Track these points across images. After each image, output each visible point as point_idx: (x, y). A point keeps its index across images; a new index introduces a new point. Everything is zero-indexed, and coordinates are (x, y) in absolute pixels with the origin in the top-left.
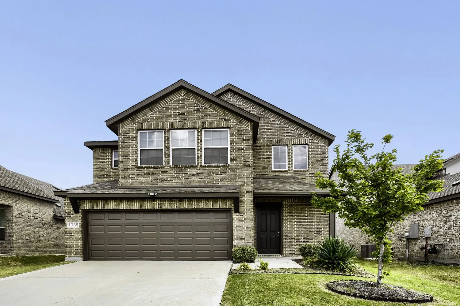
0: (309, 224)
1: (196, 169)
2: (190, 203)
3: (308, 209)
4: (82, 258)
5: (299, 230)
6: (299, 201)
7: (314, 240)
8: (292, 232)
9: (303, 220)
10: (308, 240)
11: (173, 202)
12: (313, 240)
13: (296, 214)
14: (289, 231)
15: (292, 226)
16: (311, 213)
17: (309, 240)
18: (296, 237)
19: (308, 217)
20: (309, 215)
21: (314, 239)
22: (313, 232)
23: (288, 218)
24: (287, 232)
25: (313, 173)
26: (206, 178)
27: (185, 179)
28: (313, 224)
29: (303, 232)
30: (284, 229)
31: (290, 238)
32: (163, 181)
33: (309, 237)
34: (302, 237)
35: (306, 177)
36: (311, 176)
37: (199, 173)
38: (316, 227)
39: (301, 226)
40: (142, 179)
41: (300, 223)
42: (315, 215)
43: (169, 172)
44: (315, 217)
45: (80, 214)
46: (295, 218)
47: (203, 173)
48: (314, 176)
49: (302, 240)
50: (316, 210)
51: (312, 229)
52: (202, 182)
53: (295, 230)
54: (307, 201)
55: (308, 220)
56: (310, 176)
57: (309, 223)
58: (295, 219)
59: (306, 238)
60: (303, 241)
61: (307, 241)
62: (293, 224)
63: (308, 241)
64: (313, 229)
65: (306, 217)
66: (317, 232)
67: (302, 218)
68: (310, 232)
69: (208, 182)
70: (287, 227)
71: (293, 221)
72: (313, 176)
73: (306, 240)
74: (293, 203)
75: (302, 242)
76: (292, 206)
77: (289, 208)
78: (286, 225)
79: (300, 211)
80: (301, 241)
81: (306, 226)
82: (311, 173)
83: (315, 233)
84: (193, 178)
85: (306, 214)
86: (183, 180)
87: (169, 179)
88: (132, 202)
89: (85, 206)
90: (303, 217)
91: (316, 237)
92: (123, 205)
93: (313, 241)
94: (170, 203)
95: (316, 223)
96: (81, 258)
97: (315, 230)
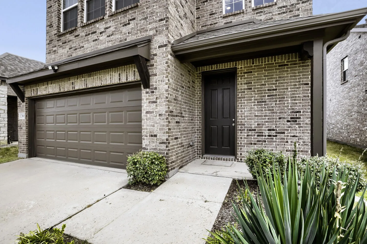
0: (279, 104)
3: (277, 75)
5: (262, 116)
6: (262, 63)
7: (286, 134)
8: (250, 119)
9: (268, 96)
10: (276, 133)
12: (284, 133)
13: (258, 85)
14: (247, 116)
15: (251, 108)
16: (282, 83)
17: (279, 133)
18: (257, 127)
19: (276, 90)
20: (278, 86)
21: (286, 132)
22: (284, 118)
23: (246, 95)
24: (243, 119)
25: (284, 7)
28: (284, 103)
29: (268, 119)
30: (239, 114)
31: (247, 130)
33: (278, 127)
34: (266, 127)
36: (281, 13)
38: (289, 109)
39: (265, 108)
41: (263, 102)
42: (289, 85)
44: (289, 90)
46: (256, 94)
48: (287, 12)
49: (267, 134)
50: (291, 76)
51: (282, 113)
53: (256, 116)
54: (275, 61)
55: (276, 95)
56: (279, 14)
57: (278, 102)
58: (256, 96)
59: (273, 130)
60: (269, 136)
61: (274, 136)
62: (253, 104)
63: (276, 136)
64: (285, 113)
65: (274, 90)
66: (291, 118)
67: (266, 93)
68: (280, 118)
70: (243, 110)
71: (253, 98)
72: (284, 13)
73: (273, 133)
74: (252, 66)
75: (267, 137)
76: (251, 72)
77: (246, 76)
78: (241, 106)
79: (263, 79)
80: (265, 136)
81: (273, 107)
83: (288, 121)
85: (274, 84)
86: (92, 43)
90: (268, 90)
91: (289, 127)
93: (285, 136)
95: (289, 102)
96: (26, 155)
97: (289, 115)
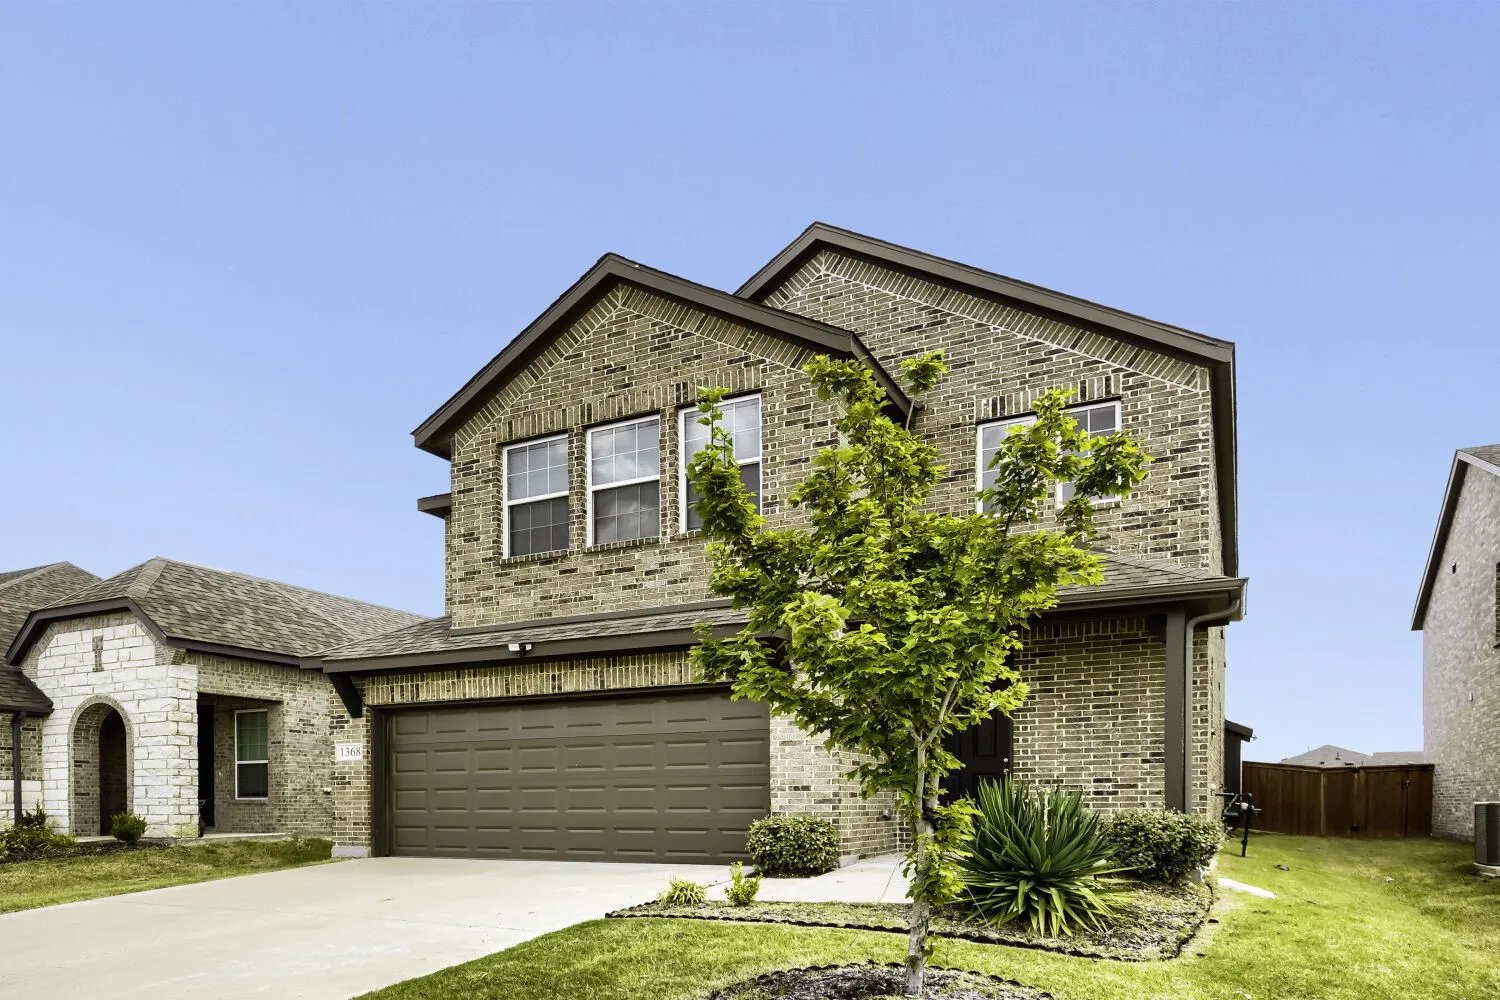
0: (1122, 724)
1: (658, 551)
2: (640, 669)
3: (1118, 662)
4: (370, 848)
5: (1079, 751)
6: (1080, 634)
7: (1140, 789)
8: (1048, 758)
9: (1095, 707)
10: (1116, 786)
11: (593, 669)
12: (1135, 786)
13: (1068, 683)
14: (1040, 752)
15: (1052, 733)
16: (1130, 680)
17: (1122, 786)
18: (1065, 775)
19: (1116, 693)
20: (1121, 686)
21: (1140, 784)
22: (1136, 755)
23: (1037, 703)
24: (1028, 758)
25: (1139, 514)
26: (687, 579)
27: (624, 588)
28: (1136, 723)
29: (1095, 757)
30: (1018, 747)
31: (1040, 782)
32: (566, 601)
33: (1121, 774)
34: (1090, 775)
35: (1110, 533)
36: (1132, 528)
37: (667, 564)
38: (1148, 736)
39: (1088, 732)
40: (509, 601)
41: (1081, 720)
42: (1149, 685)
43: (581, 569)
44: (1148, 694)
45: (362, 721)
46: (1063, 702)
47: (677, 563)
48: (1145, 526)
49: (1092, 790)
50: (1152, 666)
51: (1131, 743)
52: (676, 594)
53: (1063, 751)
54: (1113, 630)
55: (1115, 705)
56: (1126, 529)
57: (1120, 721)
58: (1064, 706)
59: (1109, 780)
60: (1096, 793)
61: (1109, 793)
62: (1055, 725)
63: (1116, 793)
64: (1138, 743)
65: (1110, 694)
66: (1153, 755)
67: (1090, 701)
68: (1124, 755)
69: (693, 592)
70: (1030, 738)
71: (1056, 712)
72: (1138, 527)
73: (1108, 787)
74: (1054, 641)
75: (1092, 796)
76: (1053, 654)
77: (1038, 663)
78: (1025, 728)
79: (1083, 670)
80: (1088, 794)
81: (1106, 731)
82: (1131, 515)
83: (1145, 761)
84: (649, 584)
85: (1109, 681)
86: (621, 594)
87: (583, 593)
88: (486, 676)
89: (376, 695)
90: (1095, 694)
91: (1148, 774)
92: (464, 687)
93: (1137, 793)
94: (584, 673)
95: (1149, 719)
96: (366, 850)
97: (1148, 748)
